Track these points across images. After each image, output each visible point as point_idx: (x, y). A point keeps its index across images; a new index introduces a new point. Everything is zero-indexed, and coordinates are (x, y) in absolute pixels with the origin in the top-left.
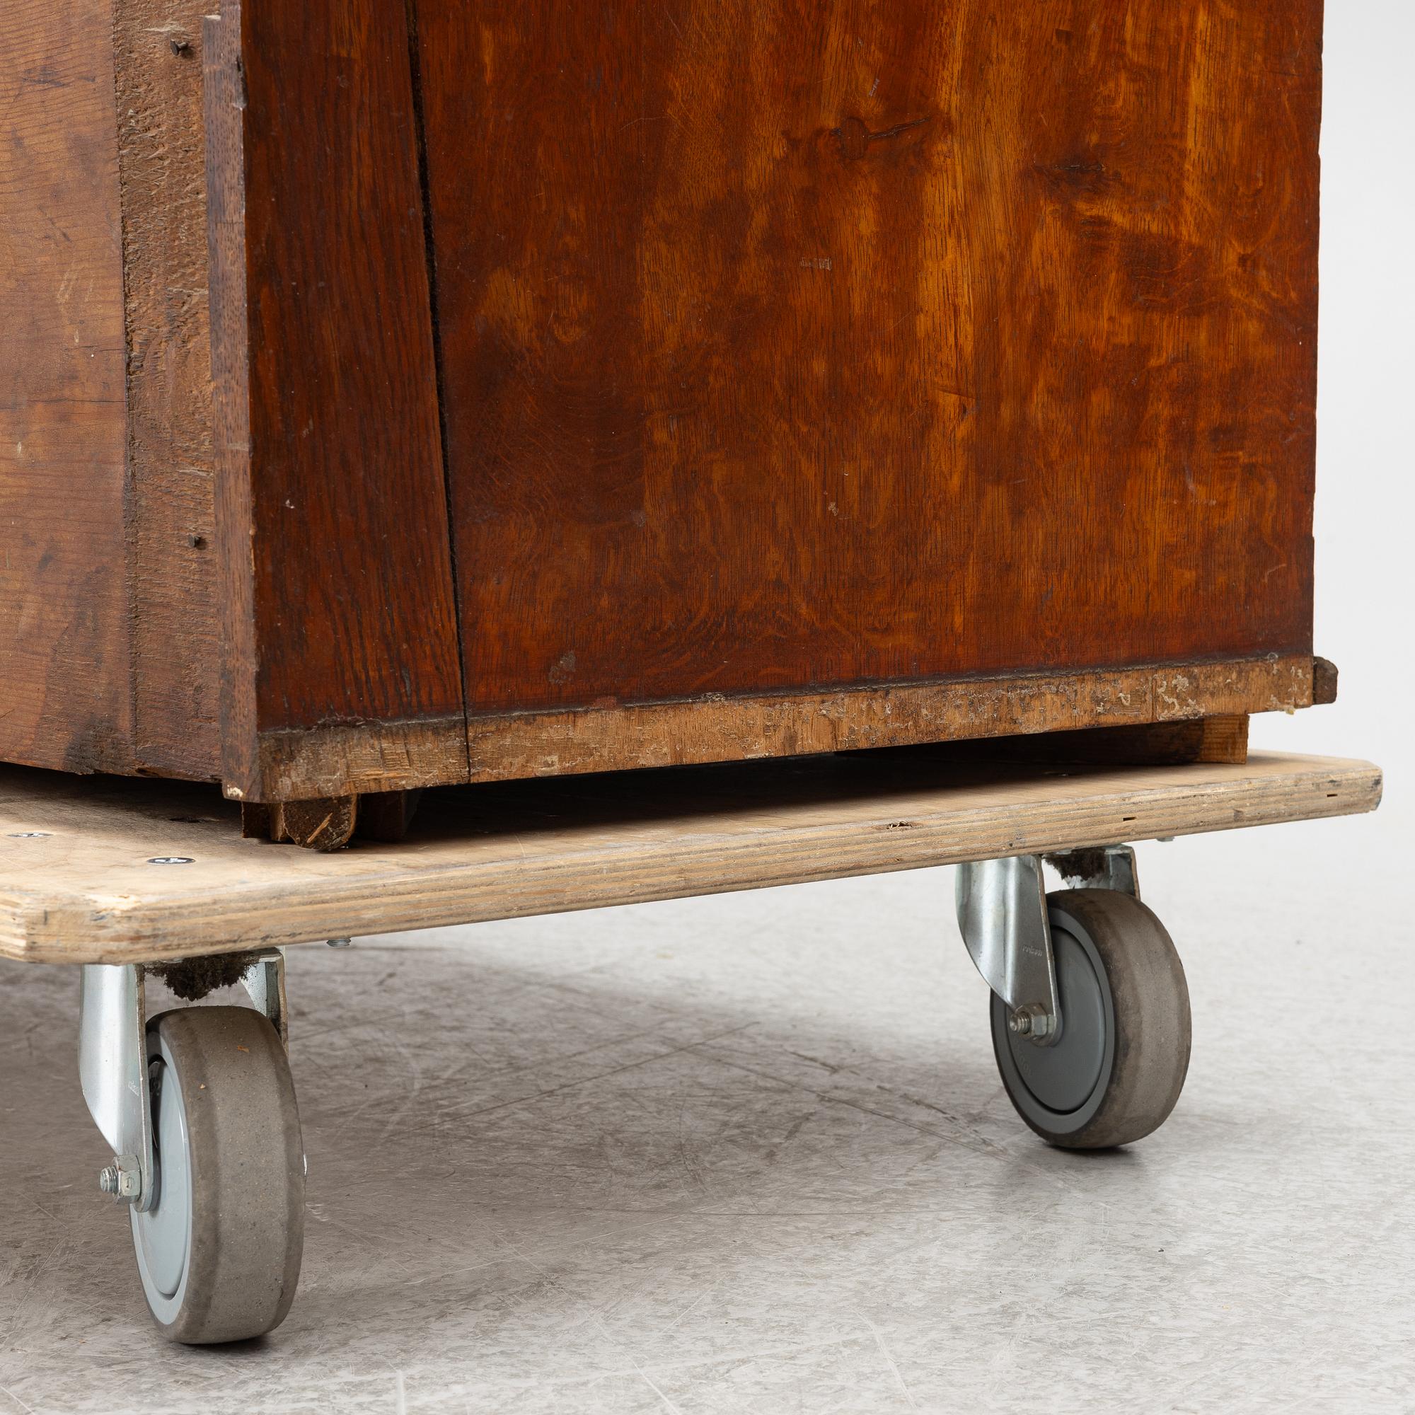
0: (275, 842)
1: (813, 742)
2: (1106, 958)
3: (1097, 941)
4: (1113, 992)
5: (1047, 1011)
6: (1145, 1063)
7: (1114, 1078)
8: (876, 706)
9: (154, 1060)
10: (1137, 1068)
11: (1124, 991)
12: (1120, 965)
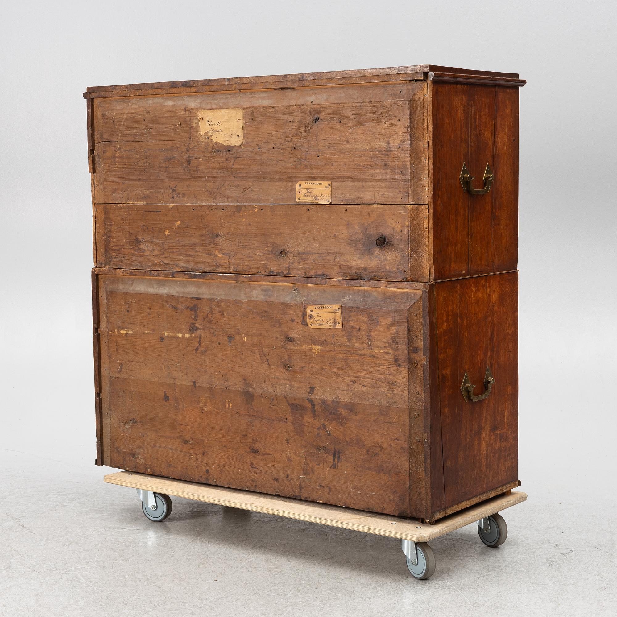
0: (424, 523)
1: (472, 504)
2: (497, 523)
3: (496, 521)
4: (499, 527)
5: (489, 530)
6: (503, 536)
7: (499, 538)
8: (477, 498)
9: (417, 549)
10: (502, 537)
11: (500, 527)
12: (499, 524)
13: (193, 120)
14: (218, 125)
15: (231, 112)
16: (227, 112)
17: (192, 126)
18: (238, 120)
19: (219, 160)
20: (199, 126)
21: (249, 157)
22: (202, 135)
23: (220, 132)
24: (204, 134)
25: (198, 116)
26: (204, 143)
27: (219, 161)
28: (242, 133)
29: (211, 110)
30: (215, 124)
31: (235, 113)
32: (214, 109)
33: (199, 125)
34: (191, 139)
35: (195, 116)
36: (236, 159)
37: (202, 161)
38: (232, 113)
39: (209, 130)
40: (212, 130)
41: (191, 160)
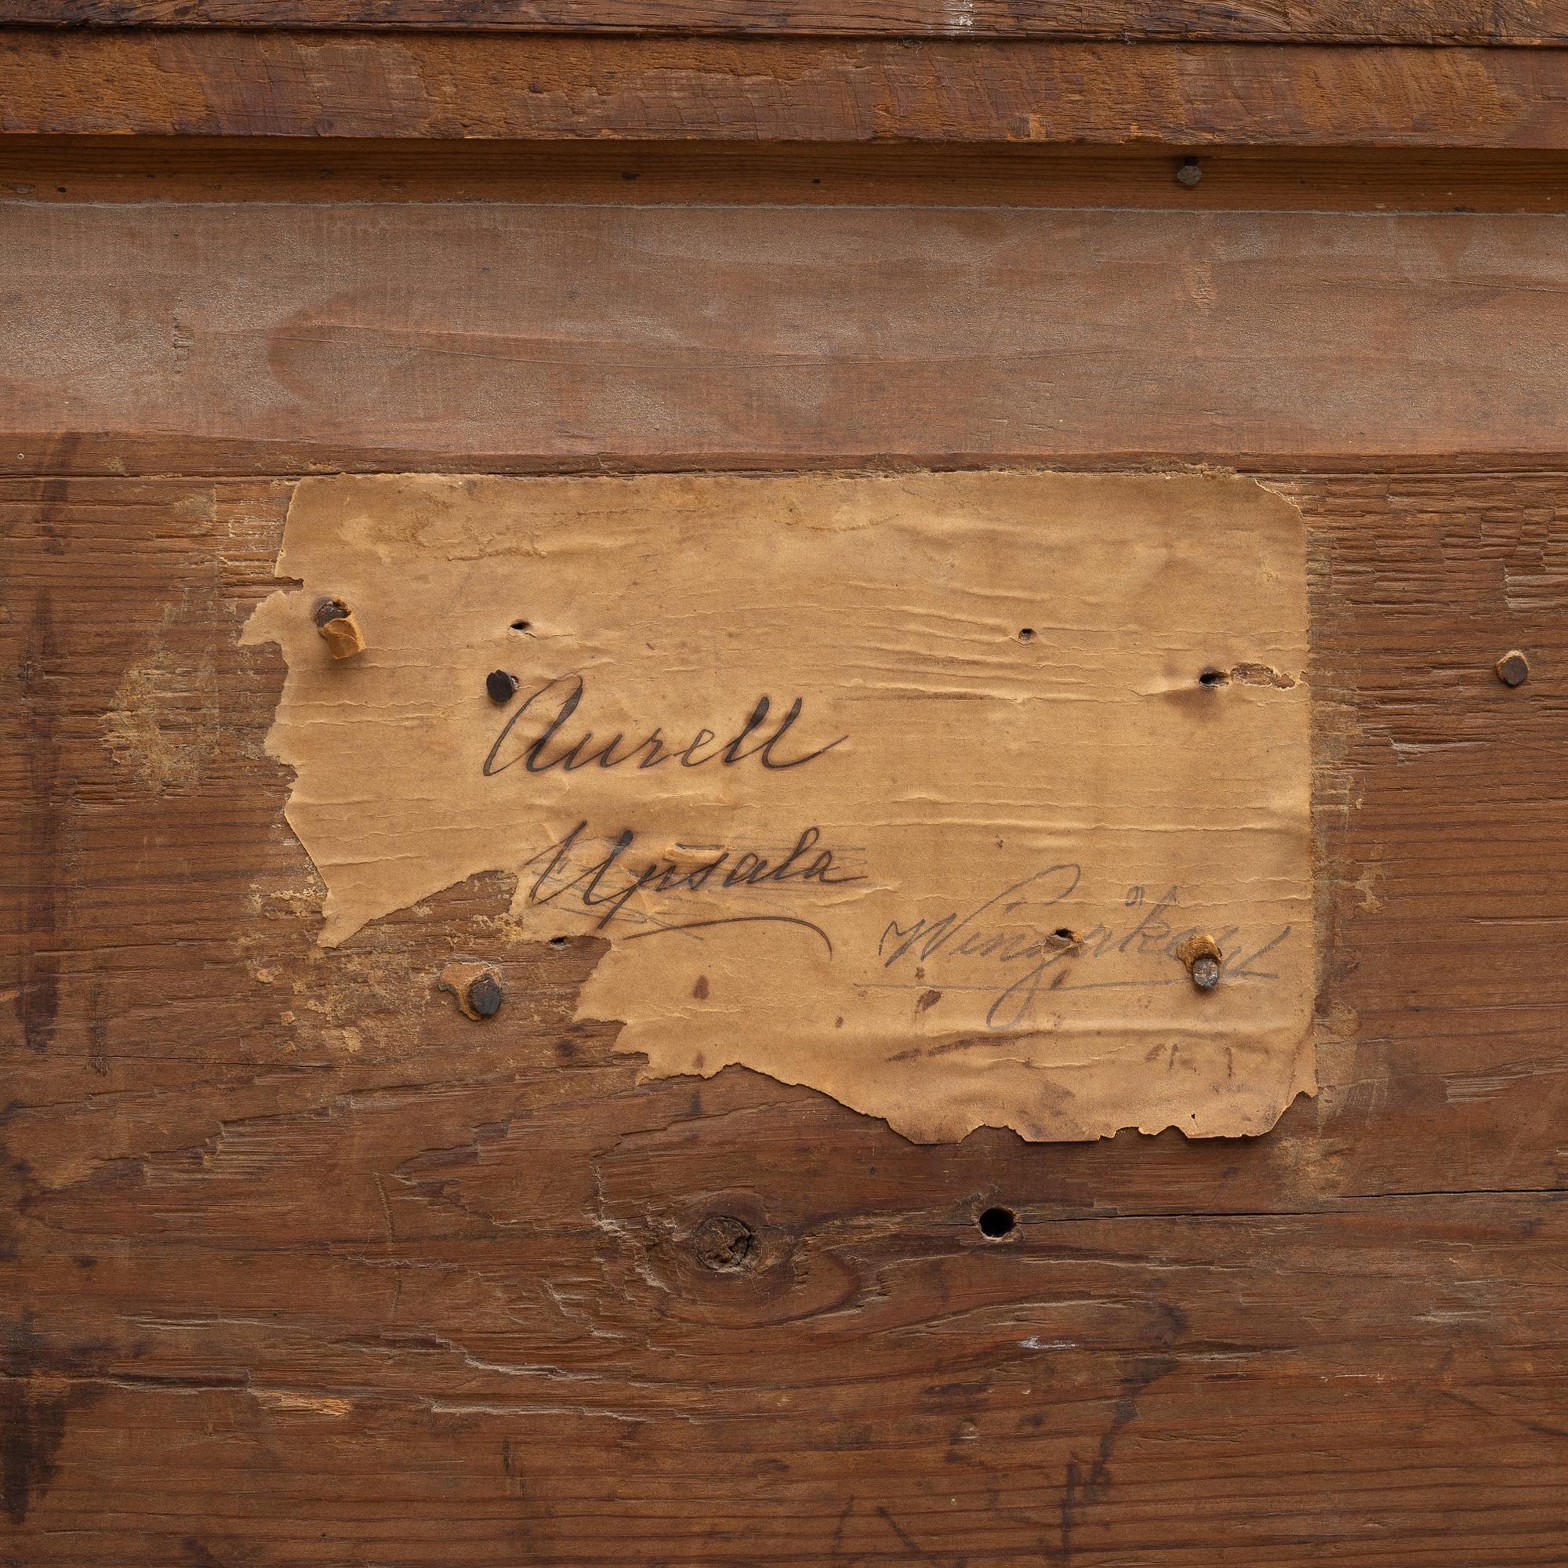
13: (128, 647)
14: (750, 765)
15: (1055, 534)
16: (955, 522)
17: (80, 760)
18: (1209, 678)
19: (764, 1397)
20: (278, 777)
21: (1456, 1330)
22: (330, 937)
23: (795, 899)
24: (394, 918)
25: (235, 584)
26: (409, 1087)
27: (766, 1416)
28: (1306, 924)
29: (574, 487)
30: (677, 734)
31: (1146, 554)
32: (631, 467)
33: (273, 745)
34: (70, 1025)
35: (161, 587)
36: (1171, 1367)
37: (355, 1425)
38: (1070, 552)
39: (524, 849)
40: (590, 851)
41: (54, 1414)
